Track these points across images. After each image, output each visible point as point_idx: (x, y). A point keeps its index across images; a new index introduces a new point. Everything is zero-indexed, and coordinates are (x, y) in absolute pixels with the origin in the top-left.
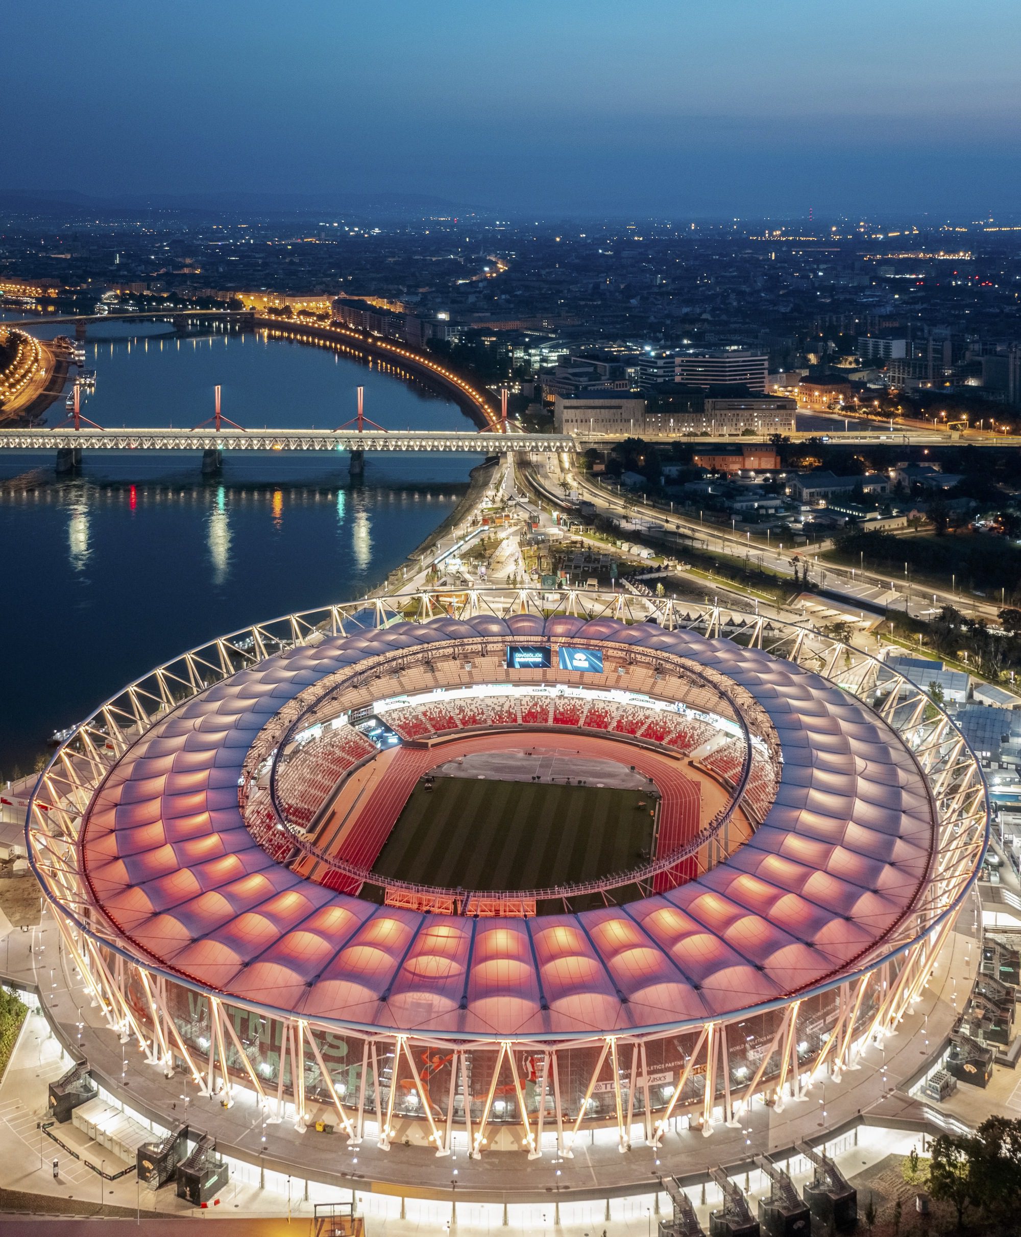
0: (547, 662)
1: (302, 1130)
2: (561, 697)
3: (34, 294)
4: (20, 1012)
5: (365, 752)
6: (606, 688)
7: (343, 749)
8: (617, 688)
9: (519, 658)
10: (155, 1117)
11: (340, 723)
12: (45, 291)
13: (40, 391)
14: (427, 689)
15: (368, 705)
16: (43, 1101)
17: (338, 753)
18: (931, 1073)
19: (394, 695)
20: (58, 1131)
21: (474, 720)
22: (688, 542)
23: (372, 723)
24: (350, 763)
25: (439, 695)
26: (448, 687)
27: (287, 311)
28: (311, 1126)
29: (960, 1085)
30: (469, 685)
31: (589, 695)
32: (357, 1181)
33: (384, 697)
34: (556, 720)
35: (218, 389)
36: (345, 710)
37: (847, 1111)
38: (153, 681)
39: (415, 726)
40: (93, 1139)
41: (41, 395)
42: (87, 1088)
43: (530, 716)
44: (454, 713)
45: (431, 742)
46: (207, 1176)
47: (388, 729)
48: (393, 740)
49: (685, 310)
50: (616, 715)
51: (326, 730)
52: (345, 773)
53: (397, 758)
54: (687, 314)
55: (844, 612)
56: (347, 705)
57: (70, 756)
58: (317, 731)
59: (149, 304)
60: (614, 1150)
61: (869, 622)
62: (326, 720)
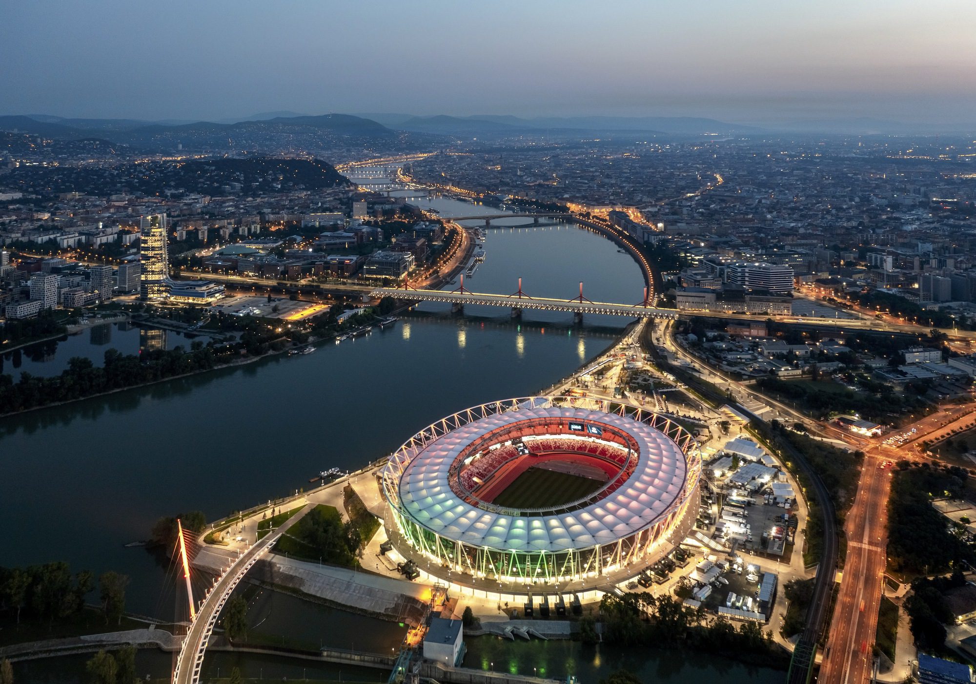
0: (583, 430)
1: (440, 566)
2: (593, 442)
3: (473, 196)
4: (379, 525)
5: (515, 455)
6: (609, 440)
7: (506, 453)
8: (613, 441)
9: (573, 427)
10: (405, 557)
11: (508, 443)
12: (478, 194)
13: (457, 264)
14: (544, 434)
15: (520, 438)
16: (378, 549)
17: (504, 455)
18: (631, 580)
19: (531, 435)
20: (381, 557)
21: (559, 447)
22: (697, 374)
23: (521, 445)
24: (507, 459)
25: (548, 437)
26: (552, 434)
27: (588, 214)
28: (443, 565)
29: (639, 586)
30: (559, 434)
31: (604, 443)
32: (449, 580)
33: (526, 436)
34: (589, 451)
35: (520, 279)
36: (510, 439)
37: (593, 585)
38: (430, 430)
39: (537, 447)
40: (389, 561)
41: (457, 267)
42: (390, 547)
43: (580, 448)
44: (552, 444)
45: (539, 454)
46: (413, 573)
47: (526, 448)
48: (527, 451)
49: (792, 225)
50: (611, 451)
51: (503, 446)
52: (504, 462)
53: (525, 459)
54: (793, 227)
55: (738, 415)
56: (512, 437)
57: (405, 449)
58: (498, 446)
59: (525, 205)
60: (520, 584)
61: (745, 421)
62: (502, 442)
